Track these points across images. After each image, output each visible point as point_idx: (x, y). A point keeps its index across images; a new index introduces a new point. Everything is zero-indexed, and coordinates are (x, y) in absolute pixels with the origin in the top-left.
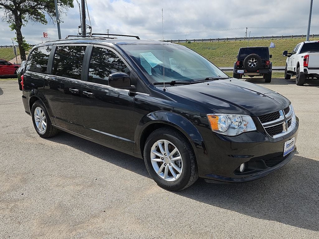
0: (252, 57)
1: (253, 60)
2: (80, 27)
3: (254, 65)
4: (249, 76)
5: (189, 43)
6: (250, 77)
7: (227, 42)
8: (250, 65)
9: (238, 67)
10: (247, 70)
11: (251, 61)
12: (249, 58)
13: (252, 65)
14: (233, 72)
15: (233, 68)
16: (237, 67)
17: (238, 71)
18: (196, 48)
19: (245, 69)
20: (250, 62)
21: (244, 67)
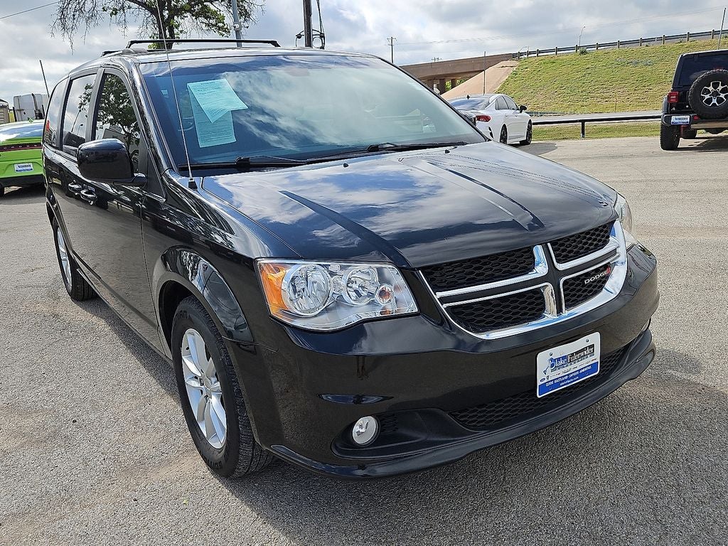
0: (714, 79)
1: (715, 86)
2: (299, 36)
3: (720, 100)
4: (708, 130)
5: (582, 53)
6: (709, 135)
7: (688, 44)
8: (709, 101)
9: (674, 109)
10: (698, 116)
11: (711, 88)
12: (706, 82)
13: (714, 101)
14: (658, 122)
15: (660, 113)
16: (671, 108)
17: (674, 119)
18: (601, 64)
19: (693, 112)
20: (709, 92)
21: (689, 106)
